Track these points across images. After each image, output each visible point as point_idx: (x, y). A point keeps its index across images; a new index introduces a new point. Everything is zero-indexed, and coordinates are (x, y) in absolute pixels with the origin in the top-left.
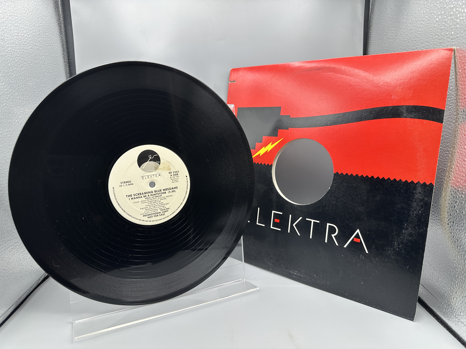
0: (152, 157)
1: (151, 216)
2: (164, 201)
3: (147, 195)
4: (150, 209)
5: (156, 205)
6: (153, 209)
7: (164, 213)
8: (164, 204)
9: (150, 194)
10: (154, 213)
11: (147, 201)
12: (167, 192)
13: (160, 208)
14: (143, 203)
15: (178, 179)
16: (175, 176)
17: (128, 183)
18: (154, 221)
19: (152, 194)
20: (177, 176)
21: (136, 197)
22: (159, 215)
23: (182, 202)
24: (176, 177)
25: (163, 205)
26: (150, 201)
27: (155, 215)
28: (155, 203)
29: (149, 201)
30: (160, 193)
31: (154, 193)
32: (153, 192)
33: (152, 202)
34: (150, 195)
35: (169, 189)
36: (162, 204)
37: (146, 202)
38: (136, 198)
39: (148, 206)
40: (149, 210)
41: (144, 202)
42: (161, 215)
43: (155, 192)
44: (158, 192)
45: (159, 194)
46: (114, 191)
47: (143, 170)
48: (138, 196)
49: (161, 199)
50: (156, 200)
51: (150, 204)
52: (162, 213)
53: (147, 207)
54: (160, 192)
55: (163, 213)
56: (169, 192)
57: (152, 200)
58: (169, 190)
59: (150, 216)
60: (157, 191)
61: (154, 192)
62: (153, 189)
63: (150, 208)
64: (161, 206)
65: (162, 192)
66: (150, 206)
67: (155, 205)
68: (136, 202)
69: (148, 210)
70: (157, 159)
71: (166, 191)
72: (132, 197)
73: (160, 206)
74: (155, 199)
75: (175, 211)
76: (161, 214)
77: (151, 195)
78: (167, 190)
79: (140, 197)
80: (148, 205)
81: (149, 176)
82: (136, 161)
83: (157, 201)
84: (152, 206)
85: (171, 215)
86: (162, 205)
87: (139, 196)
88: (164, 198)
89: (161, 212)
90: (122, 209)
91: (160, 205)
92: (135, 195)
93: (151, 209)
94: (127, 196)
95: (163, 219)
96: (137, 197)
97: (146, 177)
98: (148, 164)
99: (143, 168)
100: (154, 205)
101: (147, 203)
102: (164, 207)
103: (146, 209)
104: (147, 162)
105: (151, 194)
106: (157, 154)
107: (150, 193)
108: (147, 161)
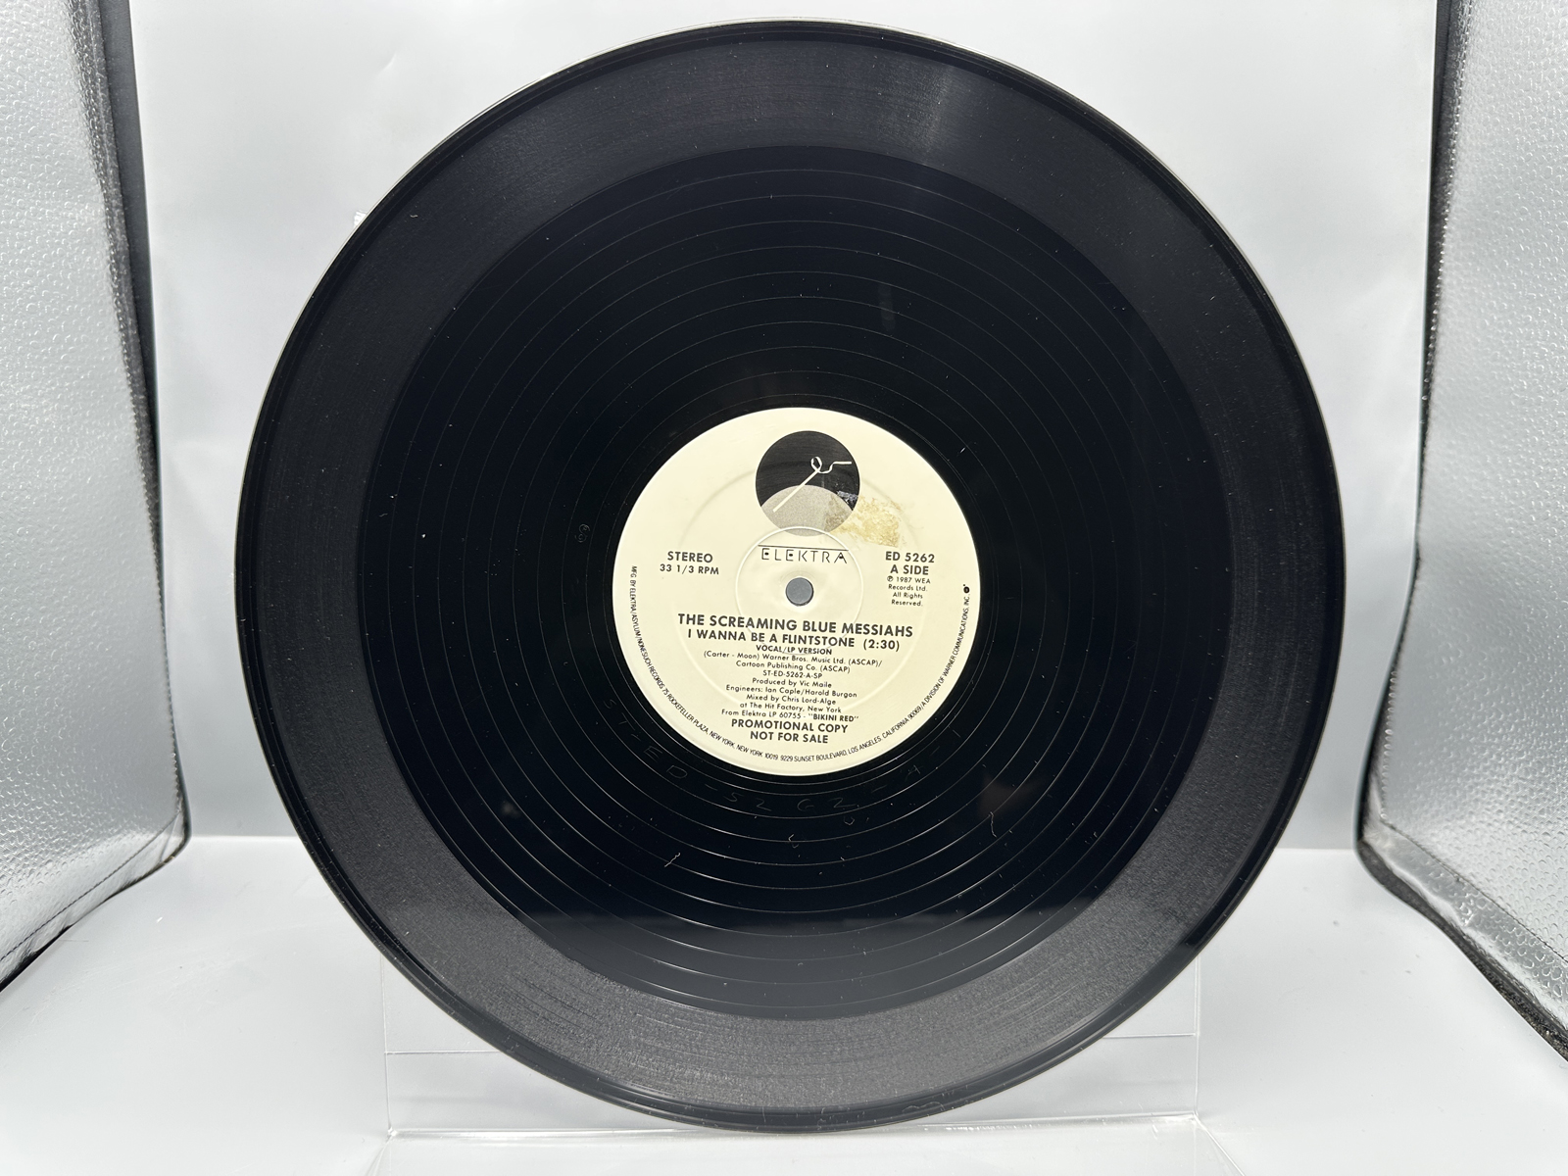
0: (825, 467)
1: (767, 731)
2: (838, 681)
3: (768, 633)
4: (769, 701)
5: (798, 687)
6: (782, 703)
7: (826, 733)
8: (834, 692)
9: (779, 633)
10: (784, 720)
11: (762, 660)
12: (859, 639)
13: (815, 705)
14: (744, 664)
15: (920, 592)
16: (913, 576)
17: (701, 561)
18: (776, 757)
19: (792, 633)
20: (921, 576)
21: (720, 633)
22: (801, 738)
23: (919, 704)
24: (918, 581)
25: (830, 697)
26: (774, 662)
27: (784, 731)
28: (794, 680)
29: (769, 664)
30: (825, 638)
31: (799, 631)
32: (795, 626)
33: (785, 671)
34: (780, 638)
35: (870, 628)
36: (826, 689)
37: (758, 665)
38: (717, 635)
39: (761, 682)
40: (763, 702)
41: (747, 660)
42: (809, 738)
43: (806, 626)
44: (818, 633)
45: (821, 640)
46: (633, 583)
47: (778, 520)
48: (728, 629)
49: (828, 665)
50: (804, 664)
51: (772, 678)
52: (816, 733)
53: (756, 685)
54: (828, 634)
55: (822, 734)
56: (868, 644)
57: (786, 662)
58: (870, 636)
59: (760, 729)
60: (816, 627)
61: (800, 626)
62: (800, 614)
63: (769, 695)
64: (819, 698)
65: (838, 634)
66: (769, 686)
67: (791, 688)
68: (714, 655)
69: (758, 702)
70: (846, 480)
71: (854, 635)
72: (700, 628)
73: (813, 697)
74: (801, 659)
75: (877, 740)
76: (810, 734)
77: (784, 639)
78: (863, 630)
79: (738, 637)
80: (764, 678)
81: (795, 552)
82: (751, 473)
83: (805, 672)
84: (778, 687)
85: (855, 749)
86: (824, 697)
87: (732, 629)
88: (839, 665)
89: (815, 727)
90: (652, 670)
91: (813, 693)
92: (717, 620)
93: (774, 702)
94: (682, 615)
95: (818, 758)
96: (723, 630)
97: (782, 553)
98: (805, 497)
99: (775, 510)
100: (787, 686)
101: (762, 669)
102: (832, 706)
103: (750, 693)
104: (798, 488)
105: (786, 631)
106: (852, 459)
107: (783, 628)
108: (799, 484)
